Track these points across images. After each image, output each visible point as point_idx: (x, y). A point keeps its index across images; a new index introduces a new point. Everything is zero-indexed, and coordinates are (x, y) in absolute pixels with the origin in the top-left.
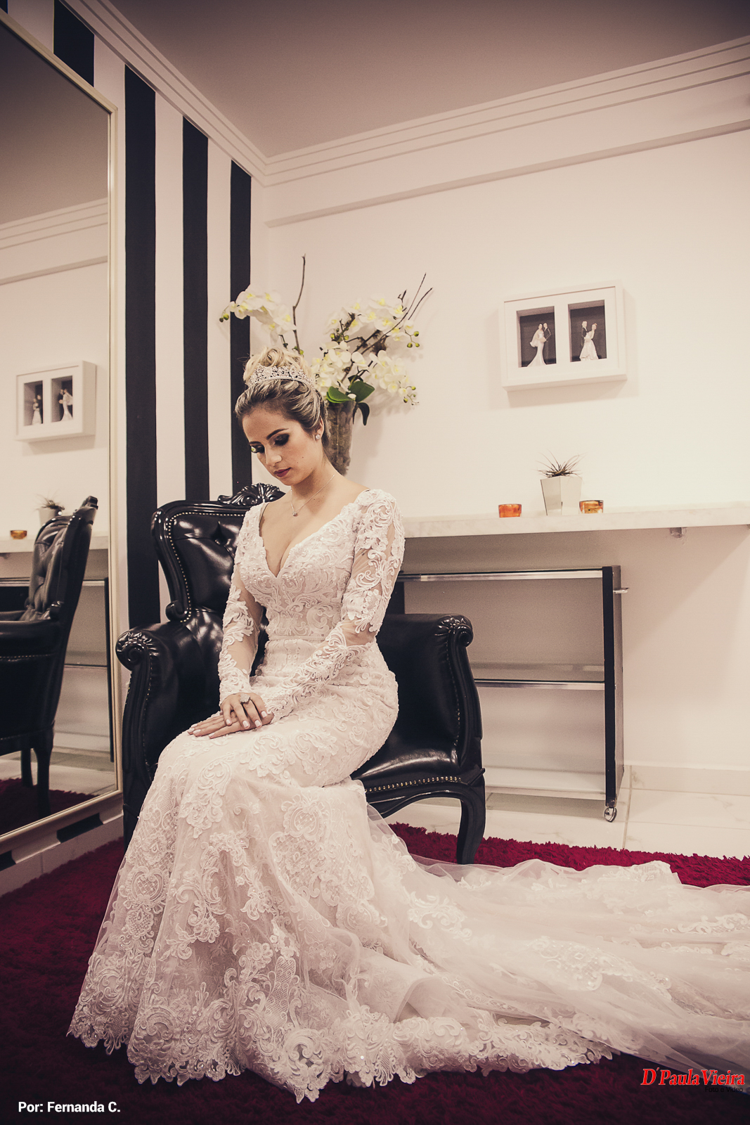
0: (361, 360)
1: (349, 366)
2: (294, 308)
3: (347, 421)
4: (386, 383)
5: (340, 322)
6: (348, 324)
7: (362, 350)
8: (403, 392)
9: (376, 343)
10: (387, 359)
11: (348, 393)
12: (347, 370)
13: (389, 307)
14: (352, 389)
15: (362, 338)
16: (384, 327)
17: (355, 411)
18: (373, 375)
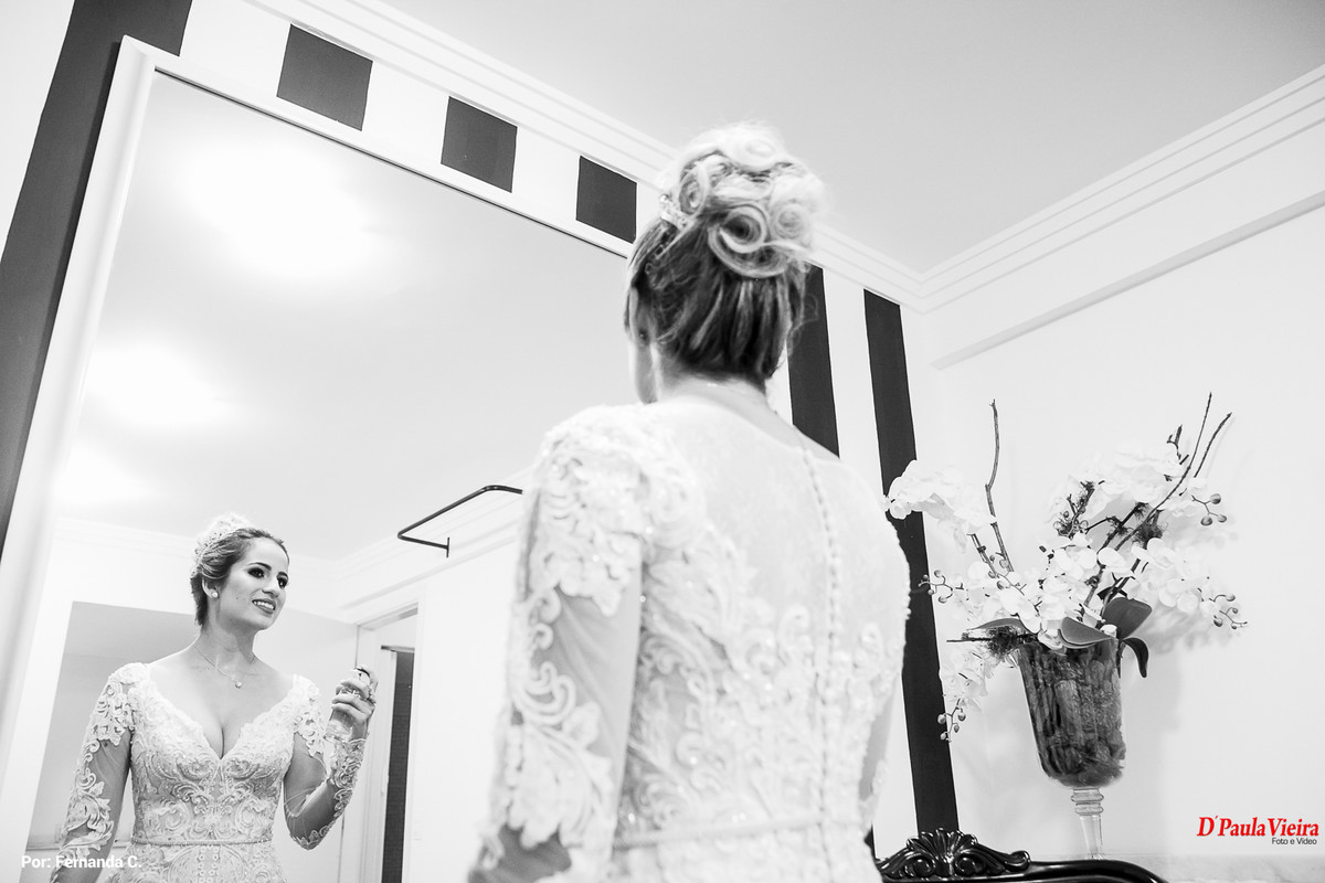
0: (1117, 562)
1: (1096, 573)
2: (988, 488)
3: (1109, 677)
4: (1173, 596)
5: (1069, 499)
6: (1084, 501)
7: (1117, 539)
8: (1210, 610)
9: (1143, 526)
10: (1167, 552)
11: (1099, 625)
12: (1094, 581)
13: (1155, 460)
14: (1108, 616)
15: (1115, 519)
16: (1152, 498)
17: (1119, 656)
18: (1144, 586)
